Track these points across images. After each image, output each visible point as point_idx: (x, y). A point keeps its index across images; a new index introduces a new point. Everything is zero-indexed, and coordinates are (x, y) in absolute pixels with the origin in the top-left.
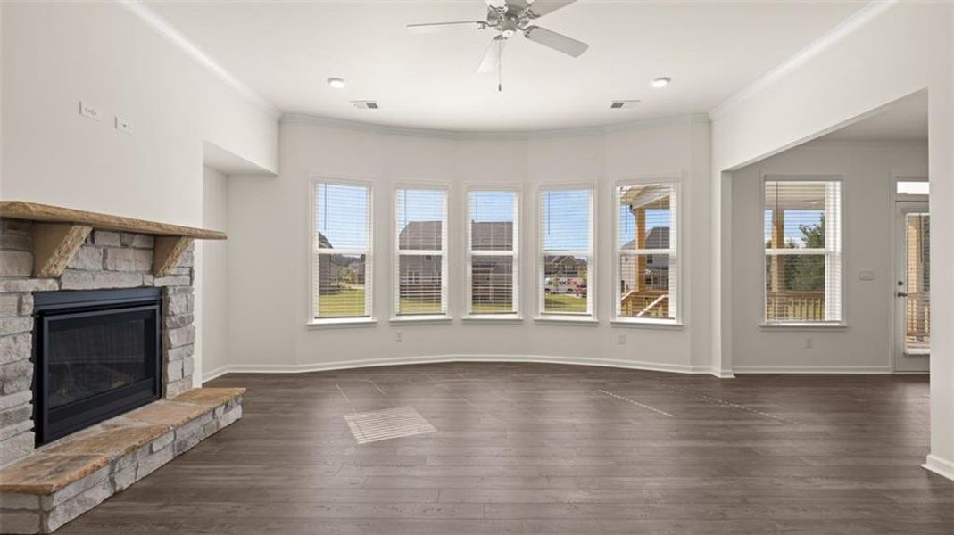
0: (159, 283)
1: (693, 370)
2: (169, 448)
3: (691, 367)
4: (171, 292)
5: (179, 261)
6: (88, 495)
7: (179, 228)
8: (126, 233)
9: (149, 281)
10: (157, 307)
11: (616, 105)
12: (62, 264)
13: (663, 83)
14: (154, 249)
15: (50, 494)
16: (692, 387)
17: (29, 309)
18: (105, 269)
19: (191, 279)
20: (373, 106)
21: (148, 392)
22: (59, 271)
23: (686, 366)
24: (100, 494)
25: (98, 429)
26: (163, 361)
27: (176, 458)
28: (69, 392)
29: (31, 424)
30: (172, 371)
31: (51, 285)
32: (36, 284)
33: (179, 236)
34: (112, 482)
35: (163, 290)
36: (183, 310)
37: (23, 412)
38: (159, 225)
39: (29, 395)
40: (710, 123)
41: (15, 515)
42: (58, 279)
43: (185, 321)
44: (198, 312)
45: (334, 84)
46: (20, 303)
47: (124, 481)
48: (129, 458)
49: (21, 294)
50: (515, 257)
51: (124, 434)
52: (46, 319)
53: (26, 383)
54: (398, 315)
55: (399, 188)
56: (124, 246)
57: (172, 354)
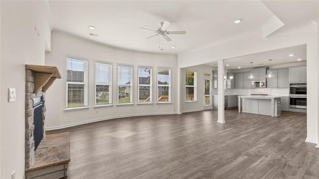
0: (44, 95)
3: (174, 112)
11: (162, 49)
13: (174, 48)
16: (173, 117)
35: (41, 97)
40: (177, 56)
41: (54, 174)
45: (91, 28)
54: (96, 105)
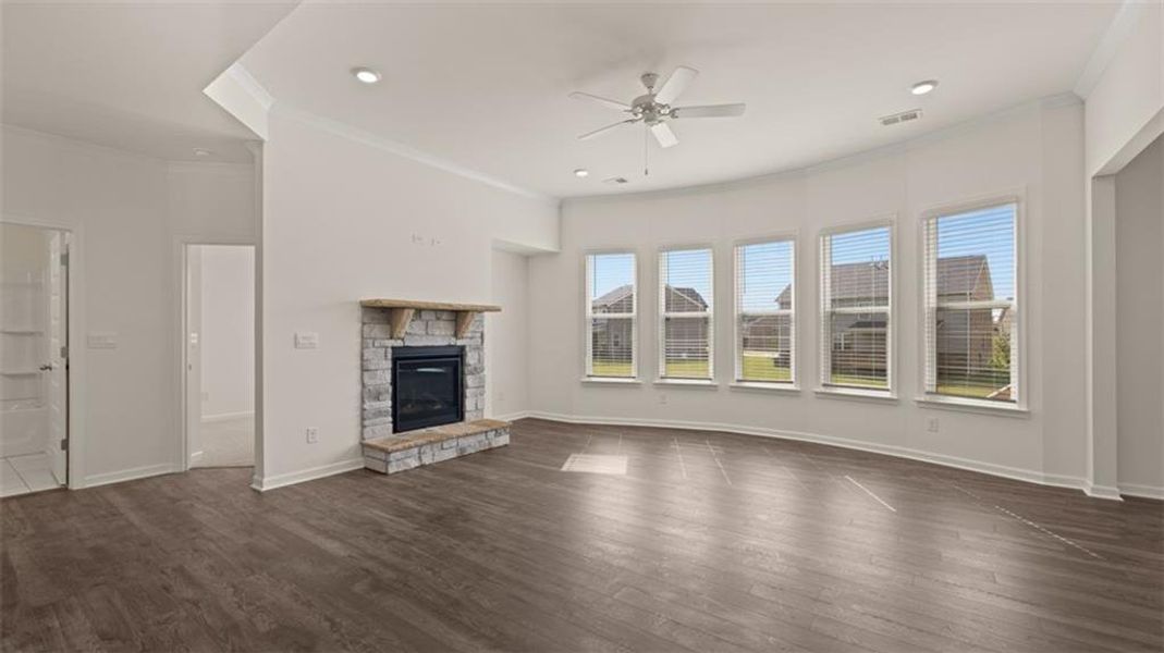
0: (460, 343)
1: (1046, 479)
2: (454, 449)
3: (1042, 474)
4: (467, 349)
5: (471, 328)
6: (408, 461)
7: (464, 306)
8: (438, 311)
9: (453, 341)
10: (459, 359)
11: (888, 122)
12: (404, 331)
13: (927, 87)
14: (456, 320)
15: (390, 453)
17: (390, 356)
18: (427, 333)
19: (482, 342)
20: (622, 181)
21: (453, 416)
22: (402, 335)
23: (1036, 473)
24: (414, 463)
25: (423, 430)
26: (463, 396)
27: (459, 457)
28: (413, 406)
29: (390, 419)
30: (469, 404)
31: (399, 343)
32: (391, 343)
33: (466, 312)
34: (420, 458)
35: (463, 348)
36: (476, 361)
37: (387, 412)
38: (450, 305)
39: (390, 403)
40: (1083, 103)
42: (403, 339)
43: (478, 370)
44: (487, 364)
45: (580, 174)
46: (386, 353)
47: (427, 460)
48: (429, 447)
49: (387, 347)
50: (793, 316)
51: (431, 435)
52: (399, 362)
53: (389, 396)
54: (662, 378)
55: (661, 251)
56: (438, 319)
57: (468, 392)
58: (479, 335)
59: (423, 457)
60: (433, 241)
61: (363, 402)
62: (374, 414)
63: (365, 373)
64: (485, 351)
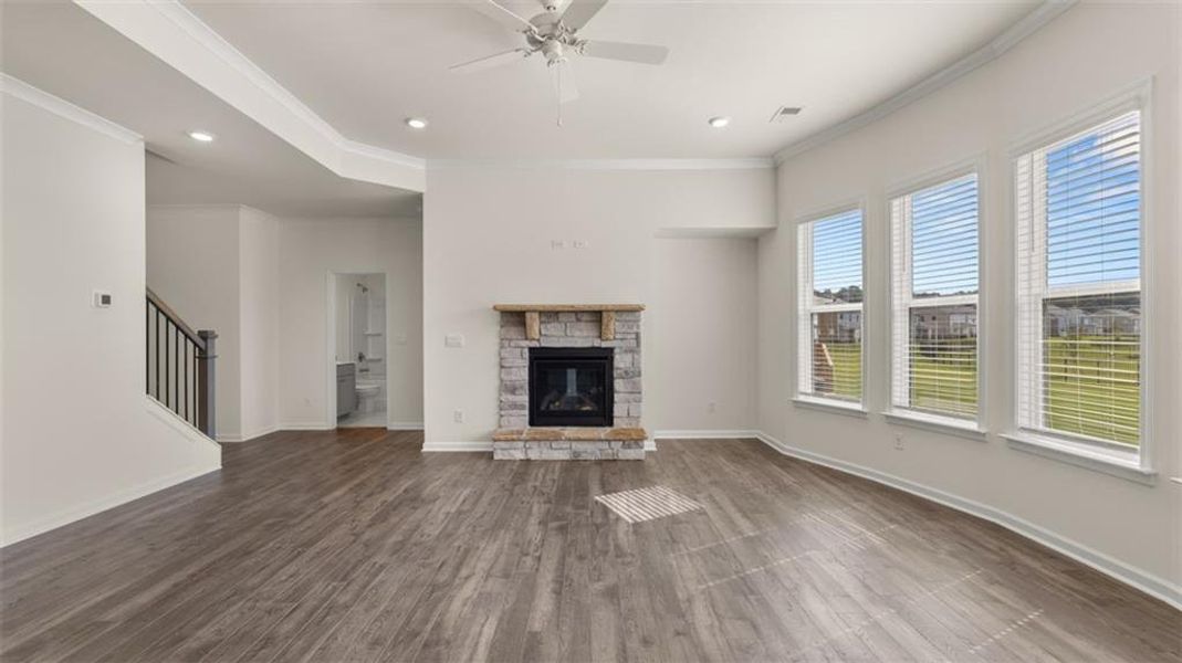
0: (606, 344)
2: (566, 451)
4: (616, 351)
6: (514, 452)
8: (577, 313)
9: (597, 343)
14: (597, 321)
15: (495, 441)
17: (526, 355)
18: (566, 335)
19: (638, 342)
21: (600, 419)
22: (537, 336)
24: (521, 455)
29: (525, 413)
31: (535, 344)
32: (527, 343)
34: (526, 453)
35: (611, 350)
36: (629, 366)
37: (524, 406)
39: (526, 398)
42: (538, 340)
43: (632, 375)
47: (532, 456)
48: (535, 443)
49: (523, 348)
52: (535, 361)
53: (525, 392)
54: (900, 407)
56: (578, 321)
57: (618, 397)
58: (634, 336)
59: (529, 452)
60: (575, 244)
61: (500, 395)
62: (510, 406)
63: (503, 370)
64: (643, 353)
